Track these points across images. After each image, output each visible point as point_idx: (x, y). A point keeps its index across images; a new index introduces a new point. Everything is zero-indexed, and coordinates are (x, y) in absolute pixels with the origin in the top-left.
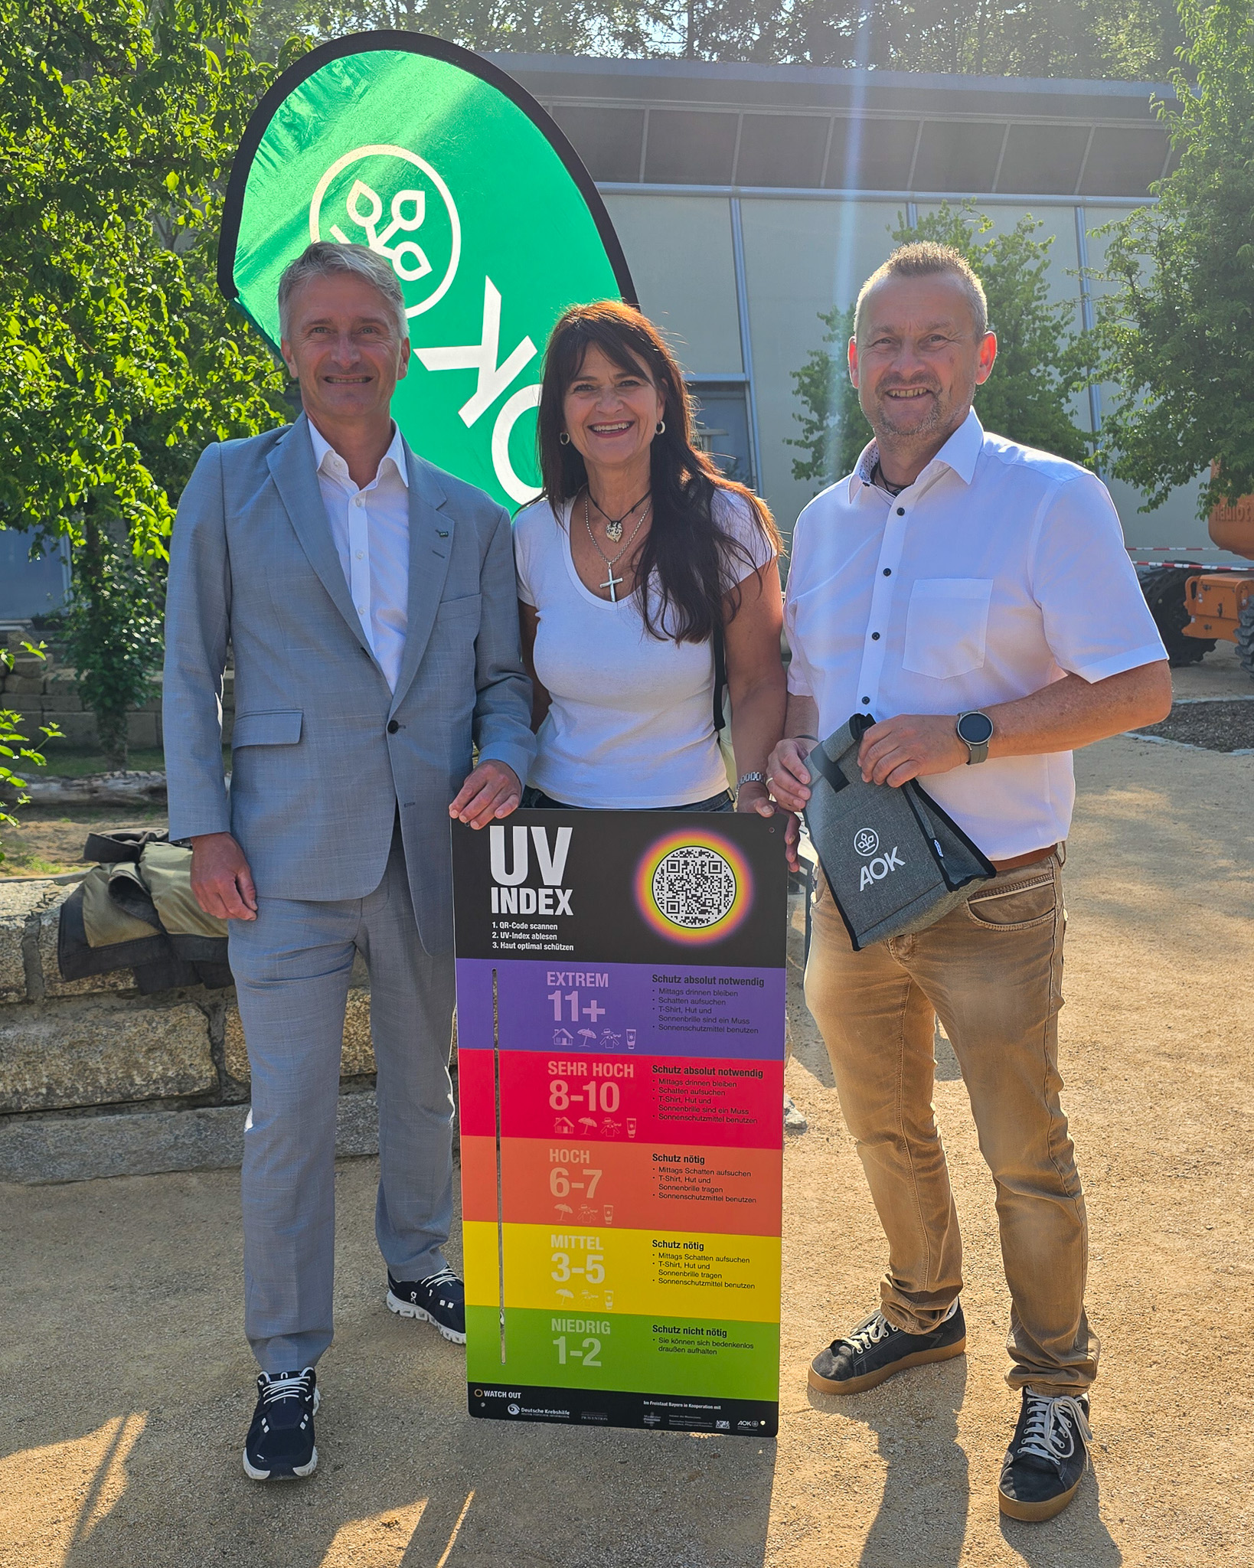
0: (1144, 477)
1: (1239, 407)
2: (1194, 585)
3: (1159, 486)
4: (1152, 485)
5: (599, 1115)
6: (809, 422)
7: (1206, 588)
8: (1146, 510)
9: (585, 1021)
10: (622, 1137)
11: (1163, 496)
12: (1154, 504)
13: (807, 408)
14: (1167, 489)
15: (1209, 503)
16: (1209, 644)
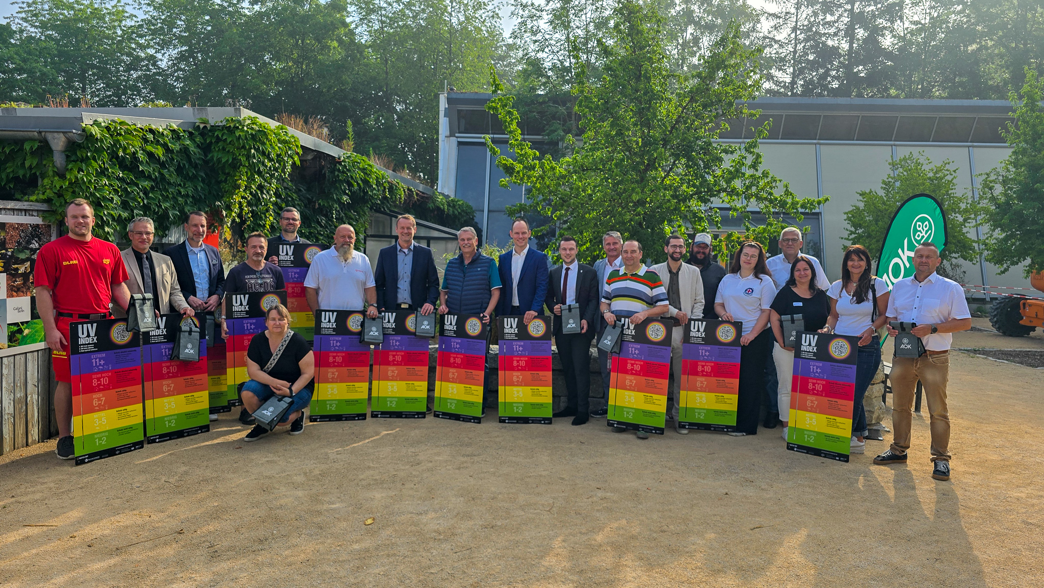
0: (999, 262)
1: (1038, 239)
2: (1024, 304)
3: (1005, 266)
4: (1002, 265)
5: (818, 391)
6: (850, 231)
7: (1030, 305)
8: (999, 274)
9: (817, 372)
10: (822, 396)
11: (1006, 270)
12: (1003, 272)
13: (849, 226)
14: (1009, 267)
15: (1028, 272)
16: (1033, 329)
